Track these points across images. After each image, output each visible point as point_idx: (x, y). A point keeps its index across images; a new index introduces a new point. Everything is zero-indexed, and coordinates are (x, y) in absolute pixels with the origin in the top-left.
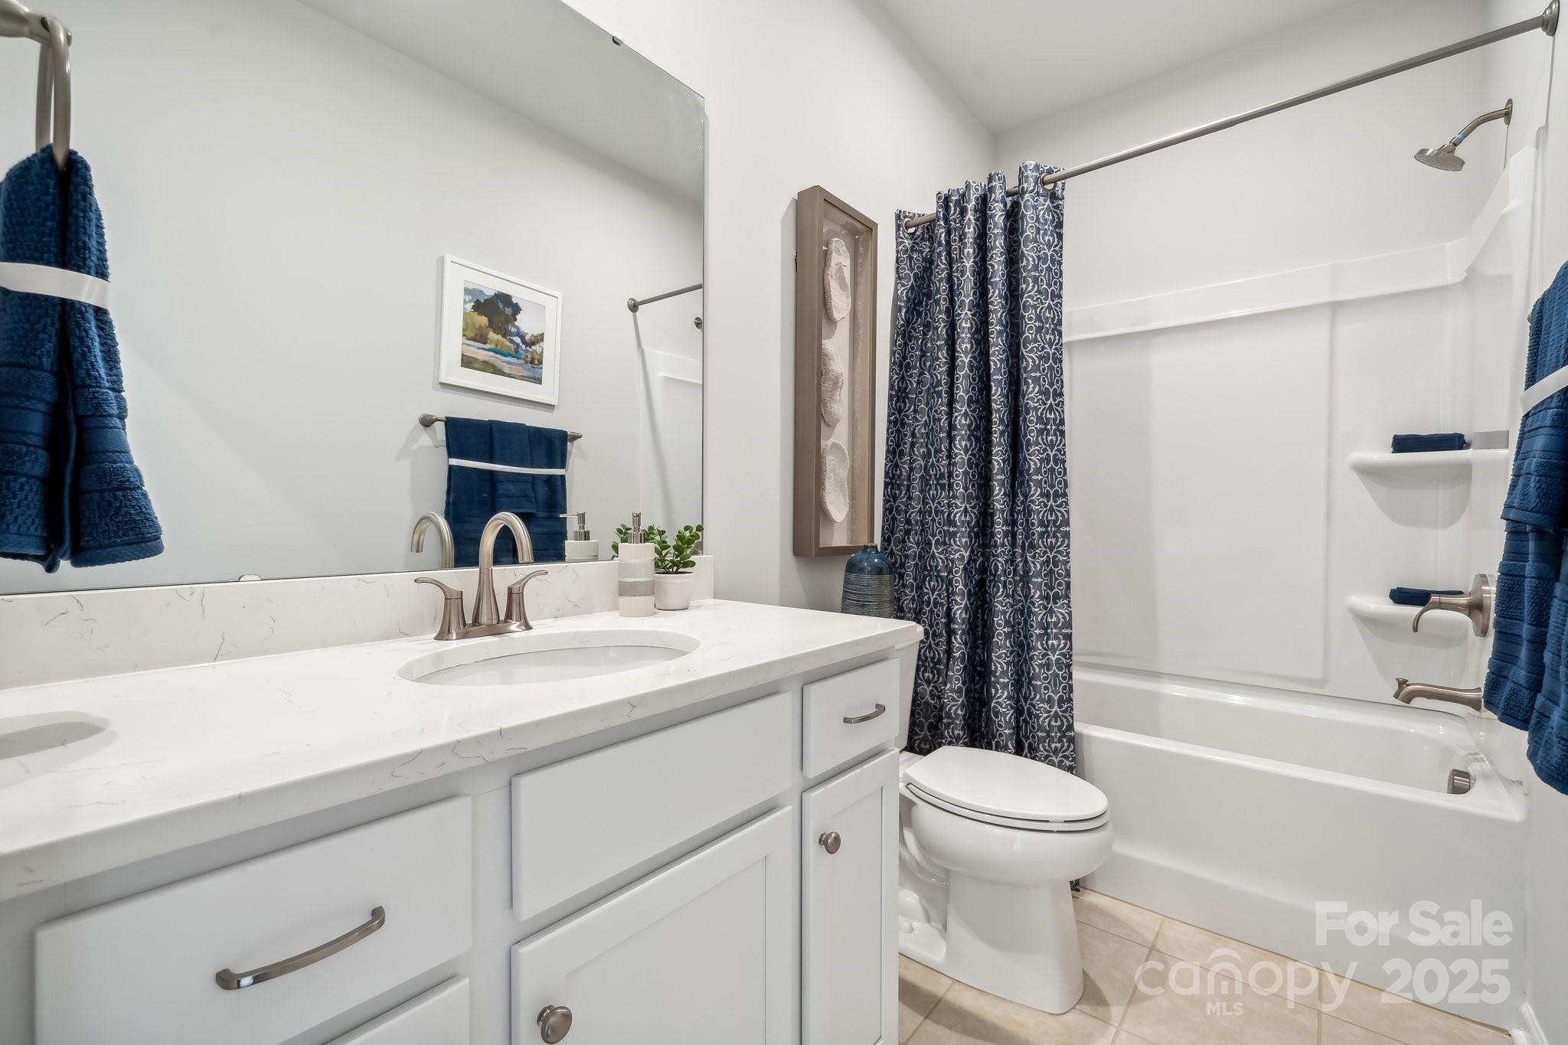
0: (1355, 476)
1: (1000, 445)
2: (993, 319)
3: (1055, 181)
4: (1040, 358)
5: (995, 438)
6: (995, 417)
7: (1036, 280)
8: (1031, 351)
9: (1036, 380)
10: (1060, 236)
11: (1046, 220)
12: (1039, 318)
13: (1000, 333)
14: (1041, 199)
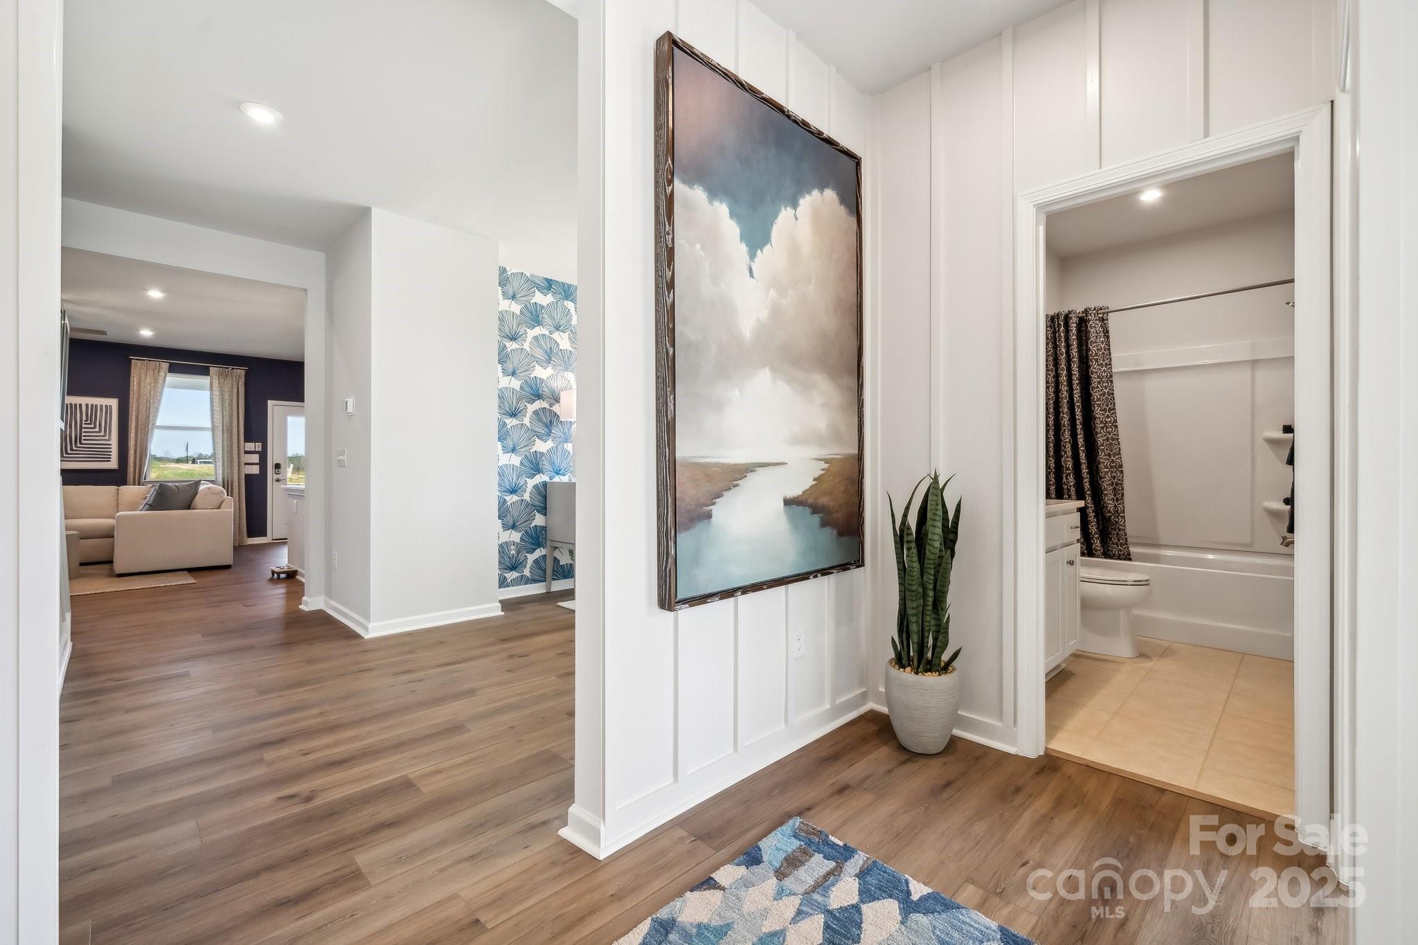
0: (1265, 444)
1: (1081, 434)
2: (1074, 378)
3: (1104, 314)
4: (1100, 395)
5: (1079, 431)
6: (1078, 422)
7: (1096, 360)
8: (1096, 392)
9: (1099, 405)
10: (1108, 337)
11: (1100, 331)
12: (1099, 377)
13: (1078, 384)
14: (1097, 322)
